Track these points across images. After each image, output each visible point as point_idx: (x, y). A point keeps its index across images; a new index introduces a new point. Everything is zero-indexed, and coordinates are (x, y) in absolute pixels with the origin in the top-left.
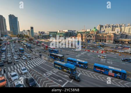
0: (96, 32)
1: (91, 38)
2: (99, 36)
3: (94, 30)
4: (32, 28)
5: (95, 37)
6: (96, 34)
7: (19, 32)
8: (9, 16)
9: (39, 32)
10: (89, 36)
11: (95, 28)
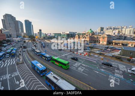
0: (92, 34)
1: (86, 39)
2: (94, 37)
3: (90, 31)
4: (40, 30)
5: (89, 38)
6: (92, 35)
7: (32, 34)
8: (25, 21)
9: (45, 34)
10: (85, 37)
11: (91, 30)
